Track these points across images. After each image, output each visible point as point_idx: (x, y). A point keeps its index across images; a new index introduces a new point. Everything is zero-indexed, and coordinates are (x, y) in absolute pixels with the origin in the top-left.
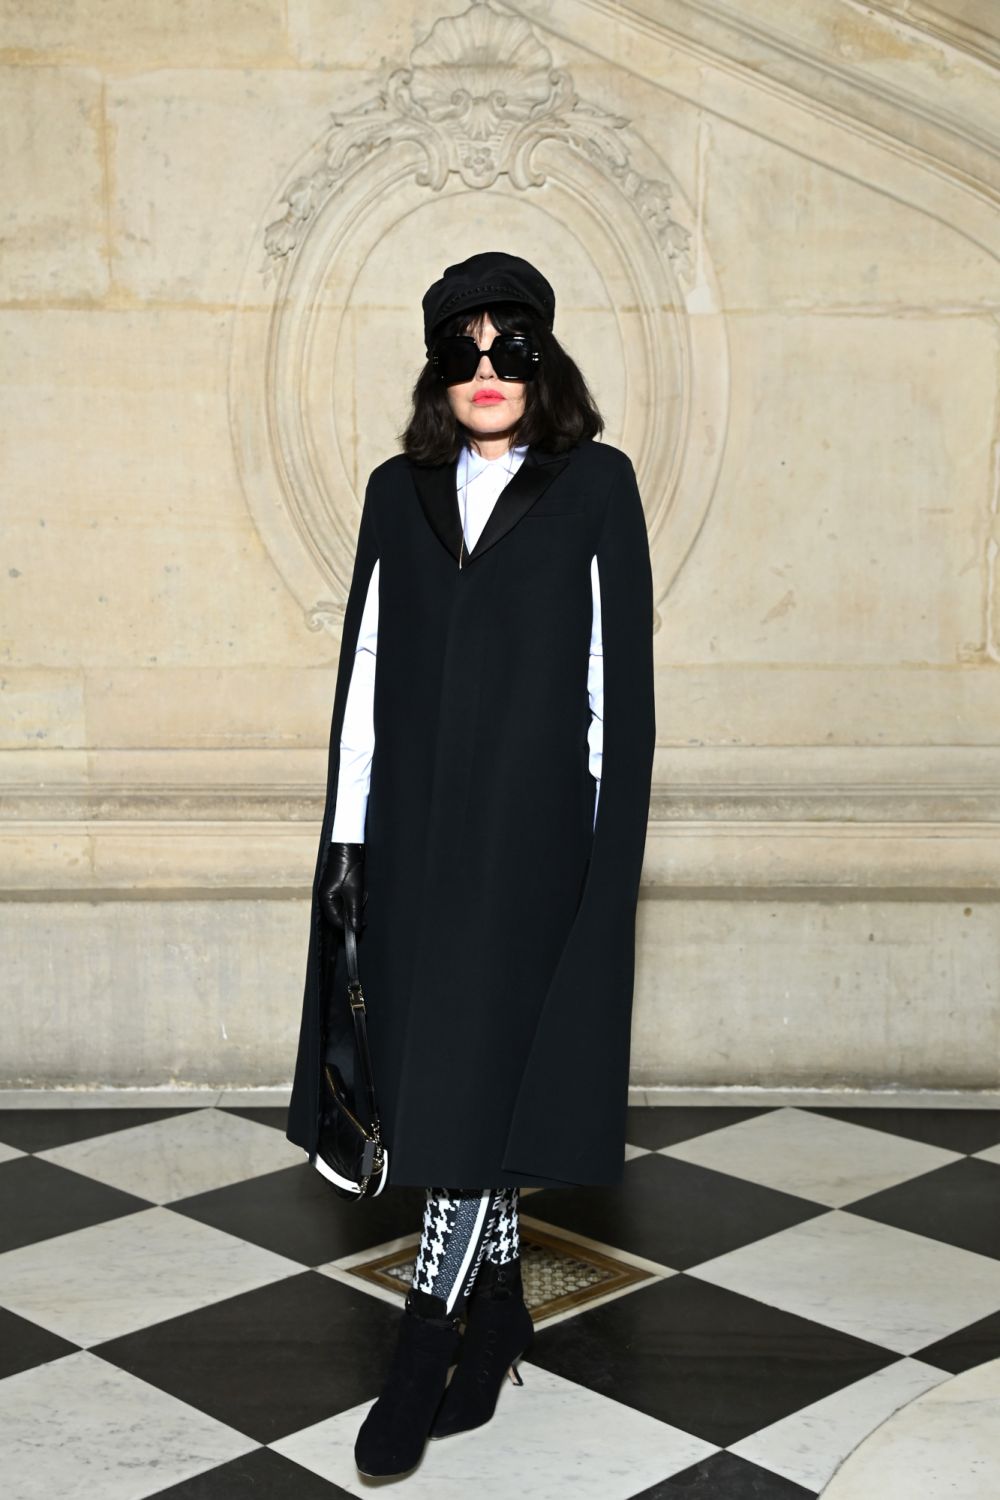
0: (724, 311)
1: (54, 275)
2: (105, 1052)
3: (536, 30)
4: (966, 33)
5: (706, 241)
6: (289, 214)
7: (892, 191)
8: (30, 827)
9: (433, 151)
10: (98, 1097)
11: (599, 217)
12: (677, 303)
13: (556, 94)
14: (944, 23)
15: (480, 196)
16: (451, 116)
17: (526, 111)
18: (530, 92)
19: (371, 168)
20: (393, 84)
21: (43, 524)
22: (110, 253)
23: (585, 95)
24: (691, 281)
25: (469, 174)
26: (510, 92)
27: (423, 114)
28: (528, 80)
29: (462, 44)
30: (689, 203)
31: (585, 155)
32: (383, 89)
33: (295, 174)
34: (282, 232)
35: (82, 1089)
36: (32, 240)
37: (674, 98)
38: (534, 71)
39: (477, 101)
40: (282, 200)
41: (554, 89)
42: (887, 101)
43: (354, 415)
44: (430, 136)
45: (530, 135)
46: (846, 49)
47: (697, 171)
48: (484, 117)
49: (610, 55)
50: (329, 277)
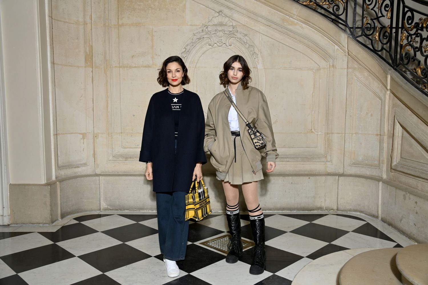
0: (264, 68)
1: (142, 62)
2: (150, 204)
3: (230, 19)
4: (306, 21)
5: (261, 56)
6: (185, 50)
7: (294, 48)
8: (136, 162)
9: (212, 40)
10: (148, 212)
11: (242, 51)
12: (256, 67)
13: (234, 30)
14: (302, 20)
15: (220, 47)
16: (215, 33)
17: (228, 33)
18: (229, 30)
19: (200, 42)
20: (205, 28)
21: (139, 106)
22: (153, 58)
23: (239, 30)
24: (258, 63)
25: (218, 44)
26: (226, 29)
27: (210, 33)
28: (229, 28)
29: (217, 21)
30: (258, 49)
31: (239, 41)
32: (203, 29)
33: (187, 44)
34: (184, 54)
35: (145, 211)
36: (139, 55)
37: (255, 31)
38: (230, 26)
39: (220, 31)
40: (184, 48)
41: (233, 29)
42: (293, 33)
43: (197, 86)
44: (211, 37)
45: (229, 37)
46: (285, 24)
47: (259, 44)
48: (221, 34)
49: (243, 24)
50: (193, 62)
